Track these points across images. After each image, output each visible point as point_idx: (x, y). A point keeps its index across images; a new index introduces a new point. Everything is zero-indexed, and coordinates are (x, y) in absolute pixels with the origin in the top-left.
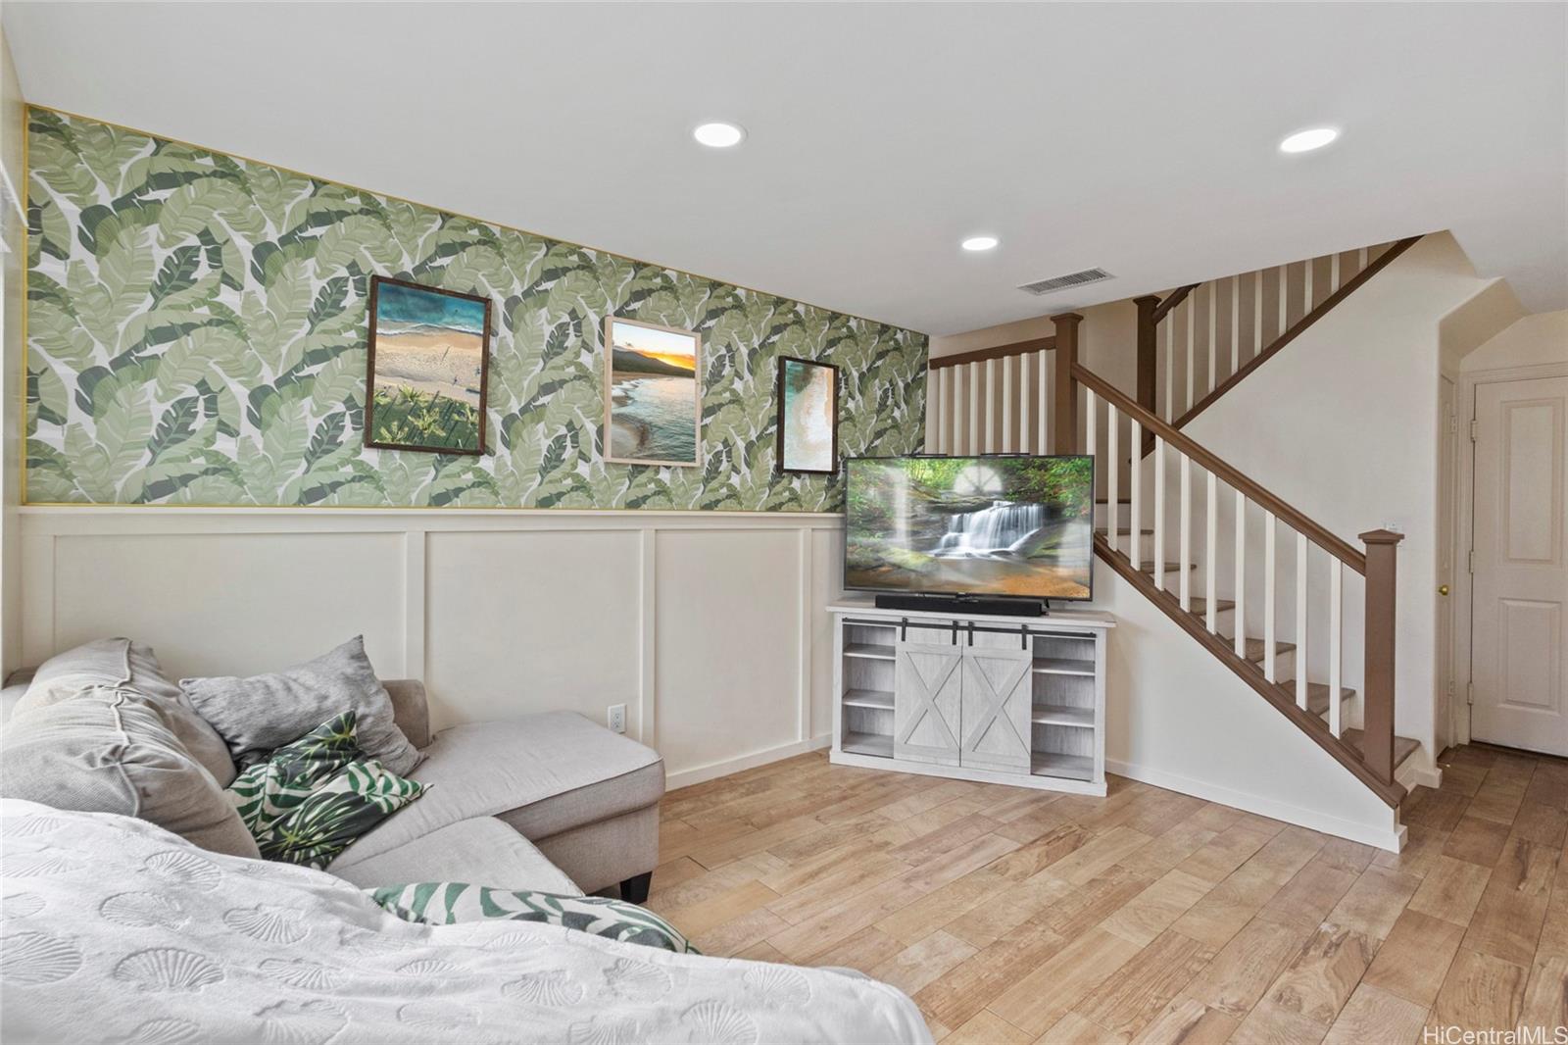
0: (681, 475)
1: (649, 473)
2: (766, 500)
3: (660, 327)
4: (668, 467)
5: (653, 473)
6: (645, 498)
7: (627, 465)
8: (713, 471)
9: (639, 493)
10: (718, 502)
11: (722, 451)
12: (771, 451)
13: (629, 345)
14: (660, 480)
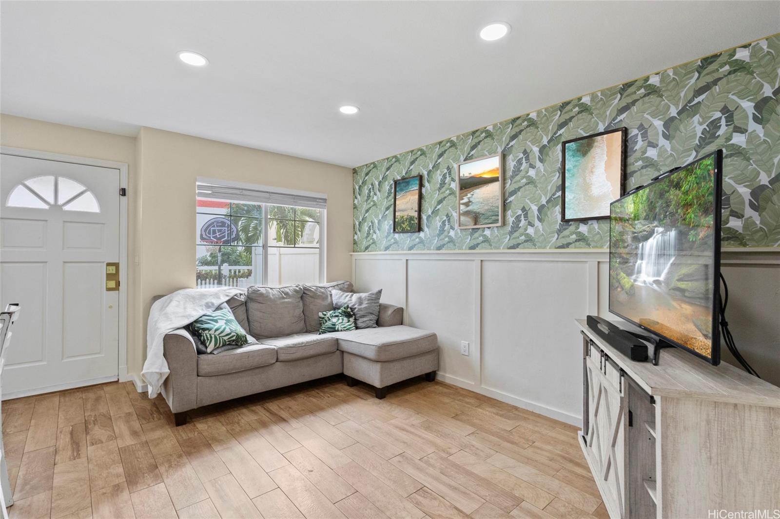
0: (496, 231)
1: (480, 232)
2: (555, 242)
3: (485, 157)
4: (489, 228)
5: (482, 232)
6: (478, 245)
7: (469, 229)
8: (516, 227)
9: (475, 242)
10: (519, 244)
11: (521, 215)
12: (558, 209)
13: (470, 174)
14: (485, 235)
